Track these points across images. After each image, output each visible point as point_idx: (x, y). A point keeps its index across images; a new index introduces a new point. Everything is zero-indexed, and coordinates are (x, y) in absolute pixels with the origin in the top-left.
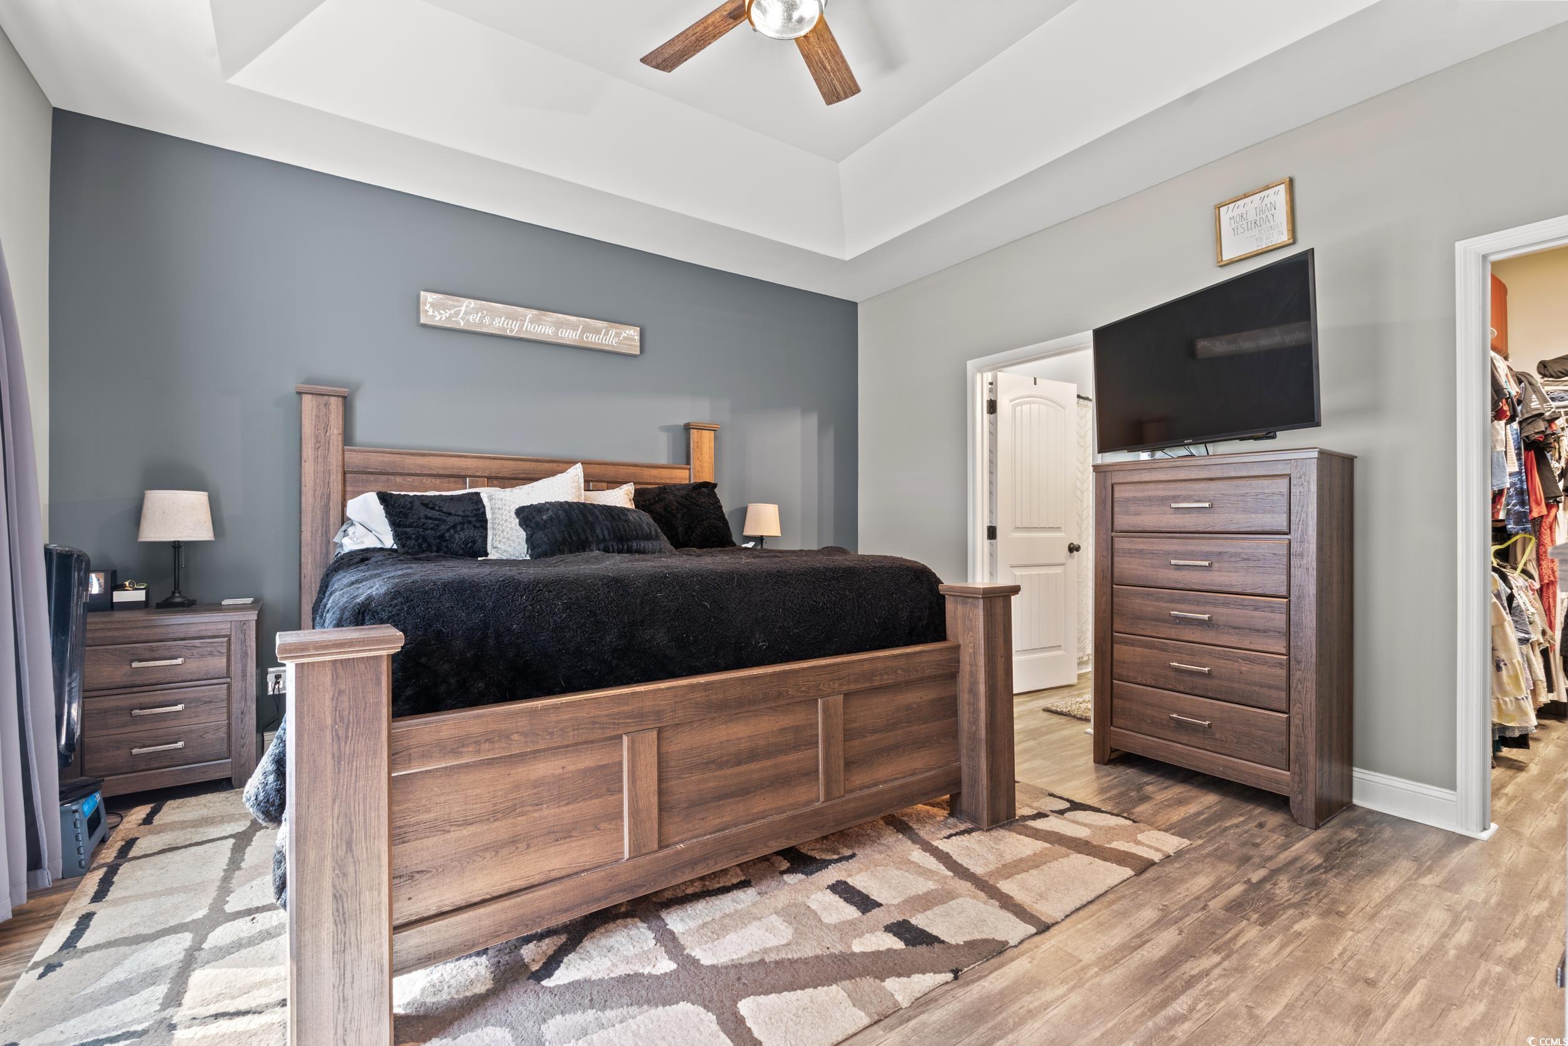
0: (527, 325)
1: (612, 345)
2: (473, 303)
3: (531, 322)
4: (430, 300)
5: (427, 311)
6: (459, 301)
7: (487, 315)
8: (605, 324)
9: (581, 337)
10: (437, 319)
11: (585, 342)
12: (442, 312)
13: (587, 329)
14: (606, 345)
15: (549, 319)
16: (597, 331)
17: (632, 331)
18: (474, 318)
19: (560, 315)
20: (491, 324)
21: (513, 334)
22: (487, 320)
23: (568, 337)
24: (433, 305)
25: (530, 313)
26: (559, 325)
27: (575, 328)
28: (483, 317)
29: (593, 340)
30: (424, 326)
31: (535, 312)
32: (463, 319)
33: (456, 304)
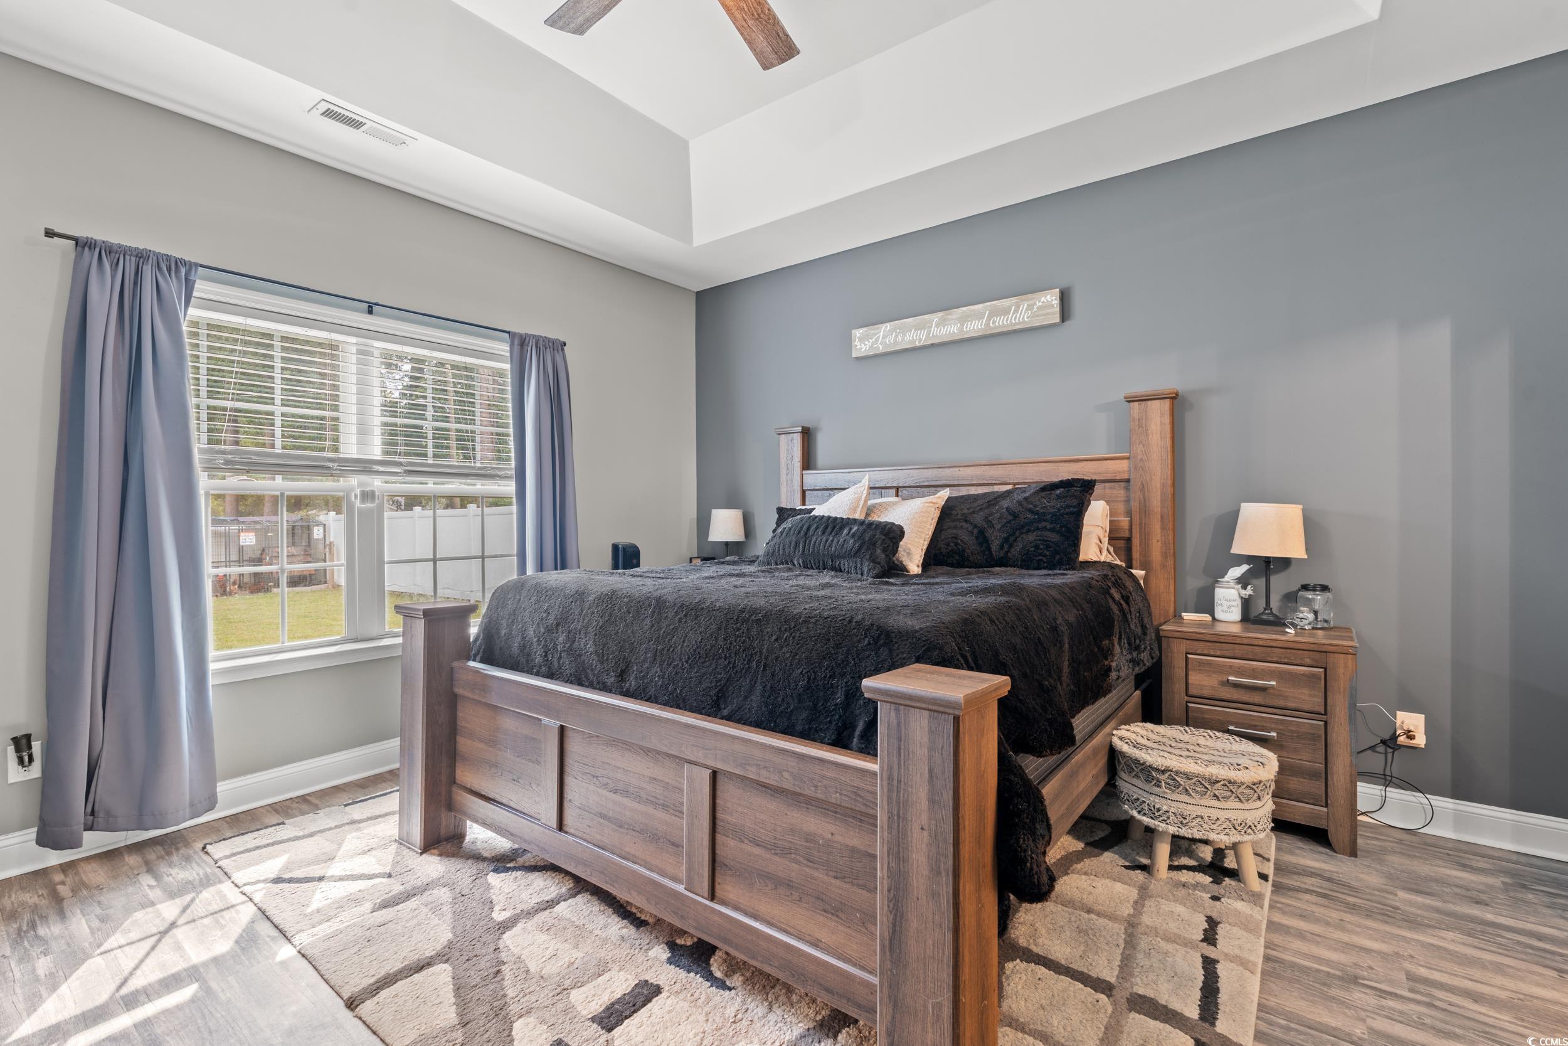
0: (935, 331)
1: (1024, 322)
2: (888, 325)
3: (937, 326)
4: (858, 335)
5: (856, 346)
6: (877, 328)
7: (900, 332)
8: (1014, 300)
9: (987, 324)
10: (863, 350)
11: (992, 329)
12: (866, 343)
13: (994, 313)
14: (1016, 324)
15: (953, 317)
16: (1005, 312)
17: (1048, 297)
18: (890, 340)
19: (965, 308)
20: (903, 340)
21: (921, 344)
22: (900, 338)
23: (974, 329)
24: (861, 340)
25: (936, 317)
26: (963, 320)
27: (980, 316)
28: (897, 336)
29: (1001, 323)
30: (857, 358)
31: (940, 314)
32: (881, 344)
33: (876, 331)
